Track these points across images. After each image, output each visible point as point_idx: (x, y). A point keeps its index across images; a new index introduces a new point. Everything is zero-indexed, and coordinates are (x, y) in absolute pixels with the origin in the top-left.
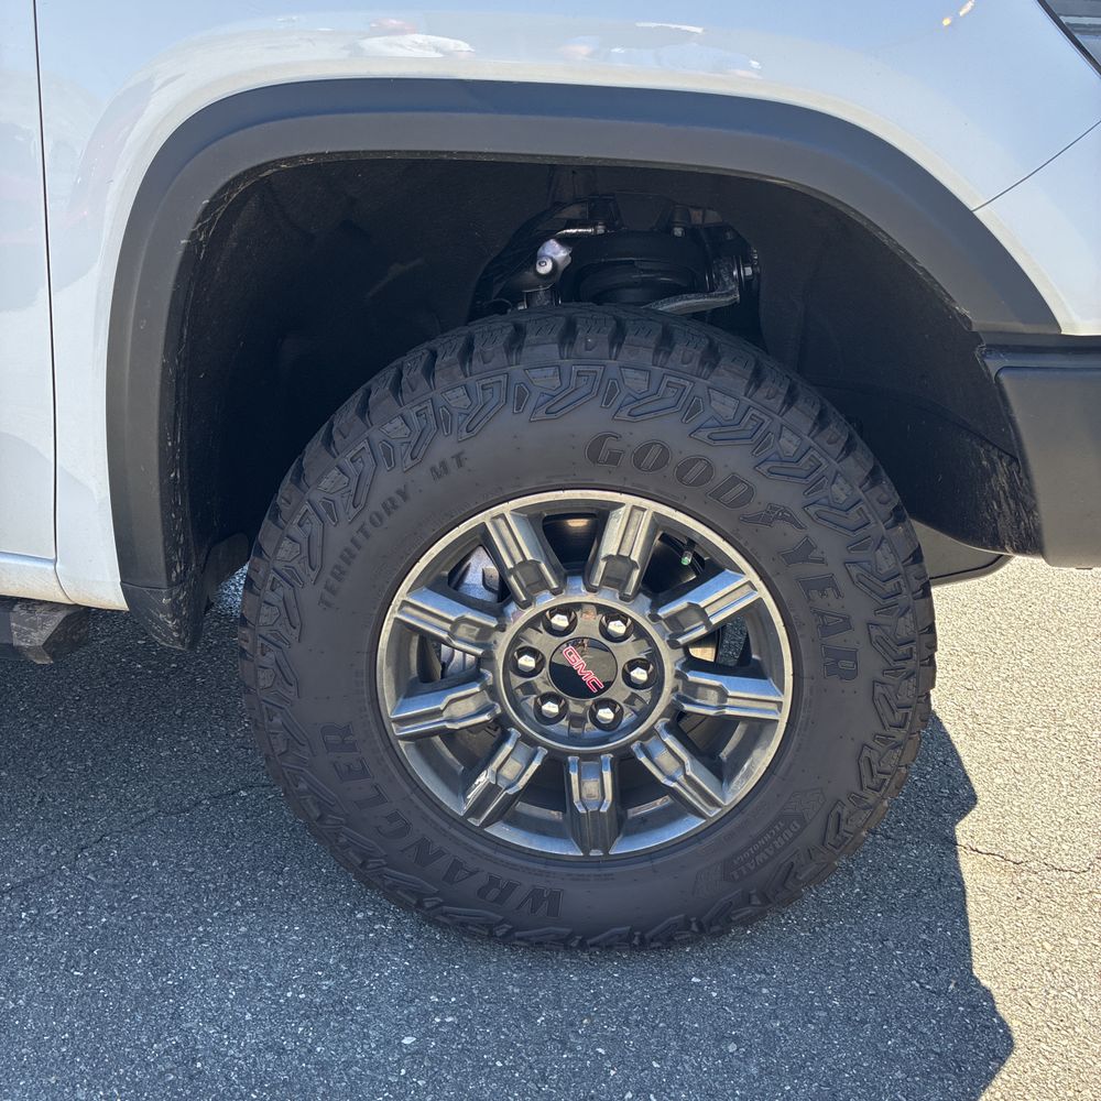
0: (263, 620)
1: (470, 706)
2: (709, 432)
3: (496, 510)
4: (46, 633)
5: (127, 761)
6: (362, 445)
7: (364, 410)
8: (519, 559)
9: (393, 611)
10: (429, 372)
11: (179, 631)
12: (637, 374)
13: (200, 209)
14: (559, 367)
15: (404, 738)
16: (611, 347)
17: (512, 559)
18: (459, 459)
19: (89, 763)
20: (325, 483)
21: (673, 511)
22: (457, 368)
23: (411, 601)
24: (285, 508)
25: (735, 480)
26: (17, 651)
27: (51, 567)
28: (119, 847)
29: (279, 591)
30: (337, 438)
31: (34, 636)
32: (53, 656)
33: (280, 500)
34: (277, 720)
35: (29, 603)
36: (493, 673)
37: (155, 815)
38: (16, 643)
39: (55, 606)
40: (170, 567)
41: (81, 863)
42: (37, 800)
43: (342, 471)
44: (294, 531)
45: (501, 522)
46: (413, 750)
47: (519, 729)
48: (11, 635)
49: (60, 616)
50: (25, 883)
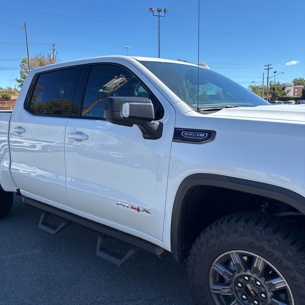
0: (191, 261)
1: (227, 291)
2: (272, 247)
3: (232, 251)
4: (161, 253)
5: (177, 282)
6: (209, 234)
7: (211, 228)
8: (236, 263)
9: (213, 267)
10: (222, 223)
11: (178, 259)
12: (259, 232)
13: (187, 191)
14: (244, 227)
15: (214, 293)
16: (255, 225)
17: (235, 262)
18: (225, 240)
19: (170, 280)
20: (202, 239)
21: (267, 261)
22: (226, 224)
23: (216, 265)
24: (197, 242)
25: (278, 258)
26: (156, 255)
27: (162, 242)
28: (169, 299)
29: (193, 257)
30: (206, 231)
31: (159, 253)
32: (162, 257)
33: (196, 240)
34: (191, 282)
35: (159, 247)
36: (232, 285)
37: (177, 295)
38: (156, 254)
39: (163, 249)
40: (178, 247)
41: (161, 299)
42: (159, 284)
43: (205, 238)
44: (197, 247)
45: (233, 254)
46: (215, 296)
47: (237, 299)
48: (155, 252)
49: (163, 251)
50: (152, 299)
